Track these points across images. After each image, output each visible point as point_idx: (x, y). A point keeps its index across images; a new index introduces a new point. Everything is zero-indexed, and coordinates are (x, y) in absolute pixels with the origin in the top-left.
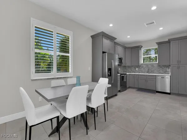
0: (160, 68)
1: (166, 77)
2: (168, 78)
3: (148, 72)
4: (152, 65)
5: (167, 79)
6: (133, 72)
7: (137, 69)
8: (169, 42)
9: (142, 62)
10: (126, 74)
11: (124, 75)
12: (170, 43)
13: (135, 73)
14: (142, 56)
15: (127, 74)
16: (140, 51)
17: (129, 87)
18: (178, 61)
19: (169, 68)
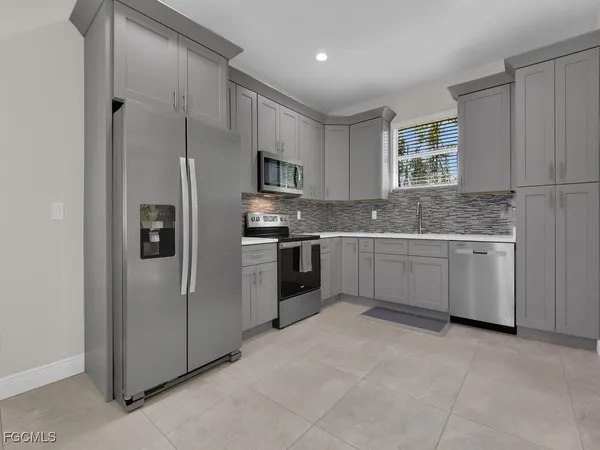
0: (470, 208)
1: (499, 247)
2: (503, 254)
3: (416, 229)
4: (436, 195)
5: (500, 260)
6: (359, 229)
7: (374, 215)
8: (507, 79)
9: (391, 181)
10: (318, 237)
11: (298, 244)
12: (511, 83)
13: (366, 231)
14: (396, 158)
15: (323, 235)
16: (385, 134)
17: (340, 297)
18: (552, 171)
19: (509, 205)
